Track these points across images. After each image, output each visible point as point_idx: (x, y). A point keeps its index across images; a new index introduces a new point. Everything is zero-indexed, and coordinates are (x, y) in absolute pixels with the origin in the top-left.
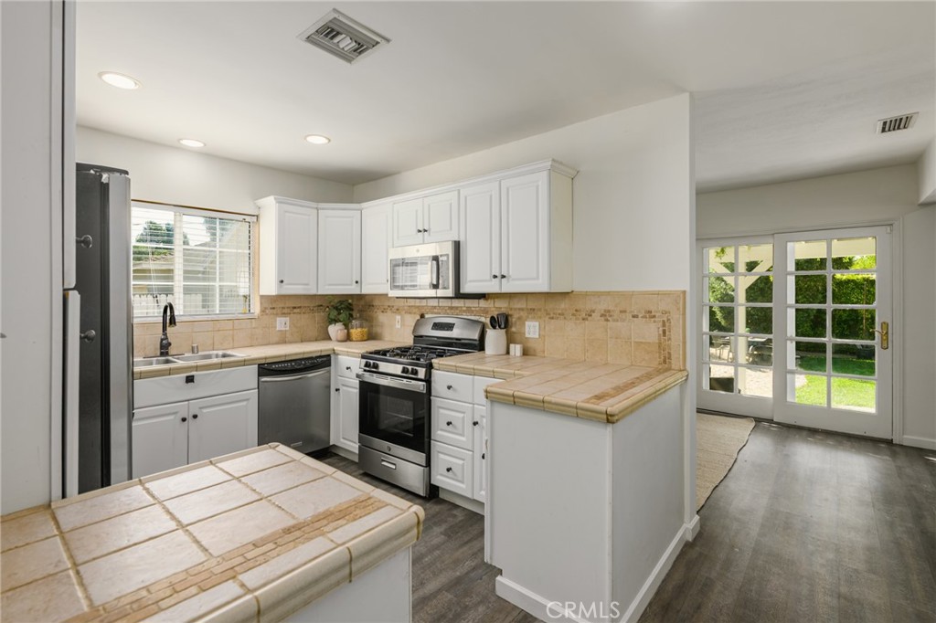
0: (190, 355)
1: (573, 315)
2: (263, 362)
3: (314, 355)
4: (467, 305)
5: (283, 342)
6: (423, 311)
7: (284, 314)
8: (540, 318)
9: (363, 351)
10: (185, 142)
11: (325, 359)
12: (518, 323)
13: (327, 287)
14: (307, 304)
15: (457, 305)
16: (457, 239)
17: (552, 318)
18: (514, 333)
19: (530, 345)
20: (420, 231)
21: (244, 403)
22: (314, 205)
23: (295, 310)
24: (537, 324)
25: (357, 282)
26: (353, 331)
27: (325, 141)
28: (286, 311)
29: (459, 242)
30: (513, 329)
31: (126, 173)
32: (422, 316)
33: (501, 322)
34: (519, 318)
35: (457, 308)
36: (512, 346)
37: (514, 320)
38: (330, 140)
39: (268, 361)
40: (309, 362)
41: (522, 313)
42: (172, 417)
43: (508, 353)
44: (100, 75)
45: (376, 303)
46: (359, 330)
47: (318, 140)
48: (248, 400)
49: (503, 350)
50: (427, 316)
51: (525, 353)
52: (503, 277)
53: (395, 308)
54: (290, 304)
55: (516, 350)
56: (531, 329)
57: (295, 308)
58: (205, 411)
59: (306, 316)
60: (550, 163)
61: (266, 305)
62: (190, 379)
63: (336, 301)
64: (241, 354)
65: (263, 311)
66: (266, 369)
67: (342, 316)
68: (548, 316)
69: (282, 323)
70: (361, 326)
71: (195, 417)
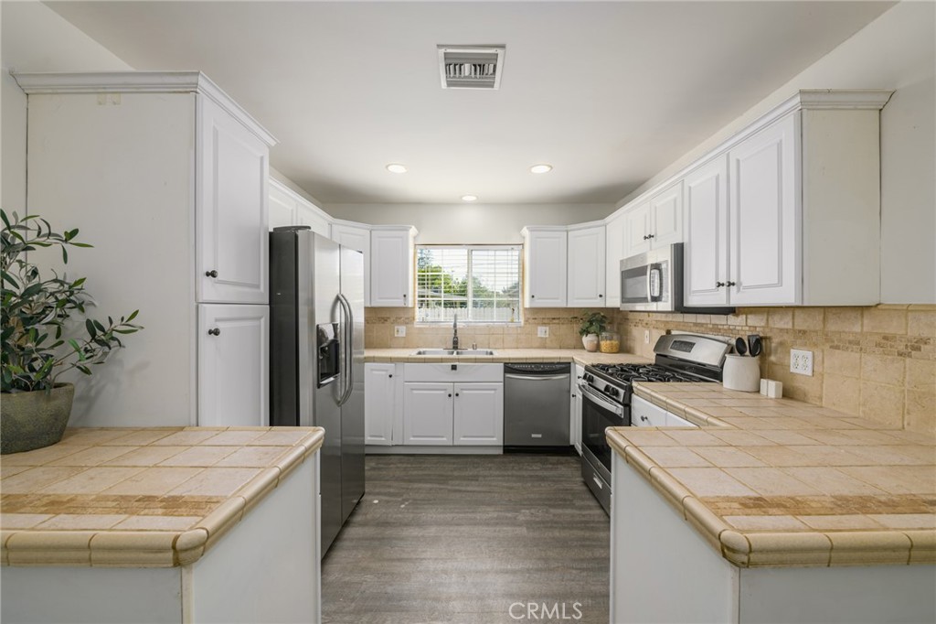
0: (471, 350)
1: (878, 345)
2: (507, 361)
3: (556, 361)
4: (713, 322)
5: (544, 347)
6: (669, 327)
7: (544, 324)
8: (816, 345)
9: (589, 363)
10: (464, 198)
11: (563, 366)
12: (779, 350)
13: (576, 301)
14: (565, 315)
15: (703, 321)
16: (680, 241)
17: (837, 348)
18: (773, 363)
19: (798, 384)
20: (645, 238)
21: (493, 392)
22: (564, 228)
23: (554, 321)
24: (809, 354)
25: (601, 296)
26: (604, 344)
27: (547, 169)
28: (546, 321)
29: (682, 244)
30: (773, 358)
31: (309, 228)
32: (668, 332)
33: (753, 347)
34: (781, 344)
35: (702, 325)
36: (763, 381)
37: (773, 345)
38: (552, 168)
39: (511, 361)
40: (547, 368)
41: (786, 337)
42: (442, 392)
43: (758, 391)
44: (387, 167)
45: (631, 316)
46: (608, 342)
47: (541, 169)
48: (495, 390)
49: (750, 385)
50: (673, 333)
51: (787, 394)
52: (730, 284)
53: (645, 322)
54: (550, 315)
55: (770, 388)
56: (800, 362)
57: (554, 319)
58: (465, 392)
59: (565, 326)
60: (799, 98)
61: (528, 316)
62: (454, 368)
63: (590, 313)
64: (497, 354)
65: (526, 321)
66: (510, 368)
67: (593, 329)
68: (828, 346)
69: (542, 332)
70: (611, 339)
71: (457, 395)
